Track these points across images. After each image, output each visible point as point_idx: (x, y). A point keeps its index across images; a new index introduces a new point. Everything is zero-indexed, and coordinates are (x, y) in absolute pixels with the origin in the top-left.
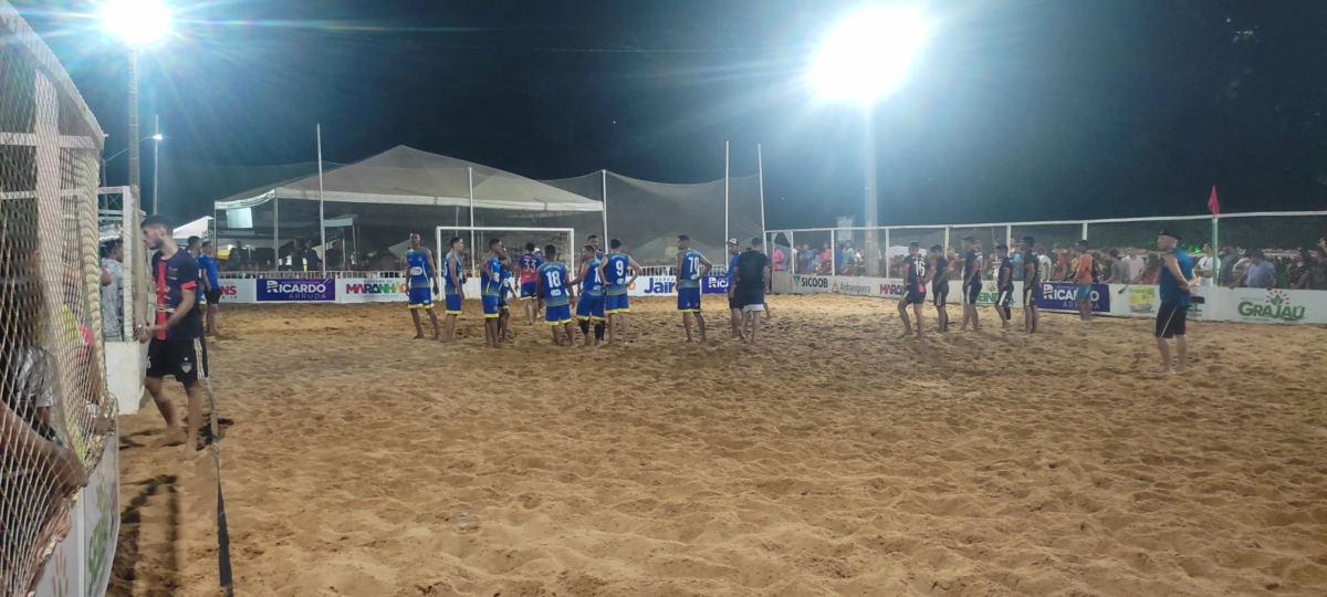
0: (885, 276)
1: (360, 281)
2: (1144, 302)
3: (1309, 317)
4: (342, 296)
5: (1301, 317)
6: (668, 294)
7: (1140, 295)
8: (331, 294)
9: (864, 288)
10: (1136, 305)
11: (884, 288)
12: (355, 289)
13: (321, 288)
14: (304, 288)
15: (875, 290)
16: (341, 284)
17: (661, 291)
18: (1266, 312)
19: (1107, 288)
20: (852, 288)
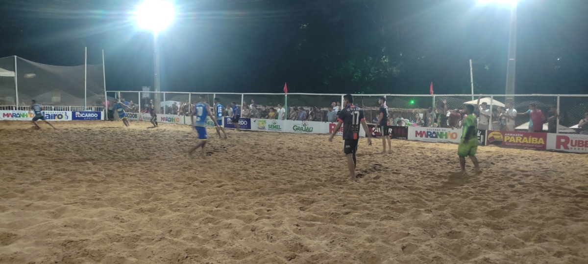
2: (262, 125)
3: (314, 131)
5: (312, 131)
6: (53, 120)
7: (261, 123)
10: (260, 127)
11: (163, 119)
17: (49, 118)
18: (301, 129)
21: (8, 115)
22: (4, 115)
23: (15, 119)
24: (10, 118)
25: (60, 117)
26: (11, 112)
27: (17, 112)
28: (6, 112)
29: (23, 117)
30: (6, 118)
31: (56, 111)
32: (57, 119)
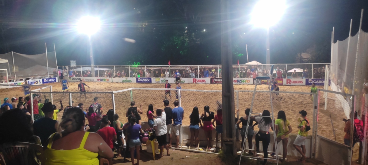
0: (98, 77)
2: (158, 81)
3: (186, 82)
5: (184, 82)
7: (157, 79)
9: (92, 80)
10: (157, 81)
11: (98, 80)
15: (96, 80)
17: (32, 84)
19: (151, 78)
20: (88, 80)
26: (13, 83)
27: (16, 82)
31: (35, 80)
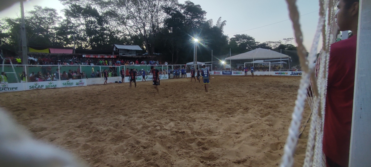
1: (235, 72)
4: (233, 74)
6: (297, 75)
8: (231, 74)
12: (235, 73)
13: (230, 73)
14: (228, 73)
16: (233, 72)
17: (295, 75)
21: (277, 73)
22: (276, 73)
23: (279, 75)
24: (278, 75)
25: (300, 74)
26: (278, 72)
27: (281, 72)
28: (276, 72)
29: (283, 74)
30: (276, 75)
31: (299, 72)
32: (299, 75)
